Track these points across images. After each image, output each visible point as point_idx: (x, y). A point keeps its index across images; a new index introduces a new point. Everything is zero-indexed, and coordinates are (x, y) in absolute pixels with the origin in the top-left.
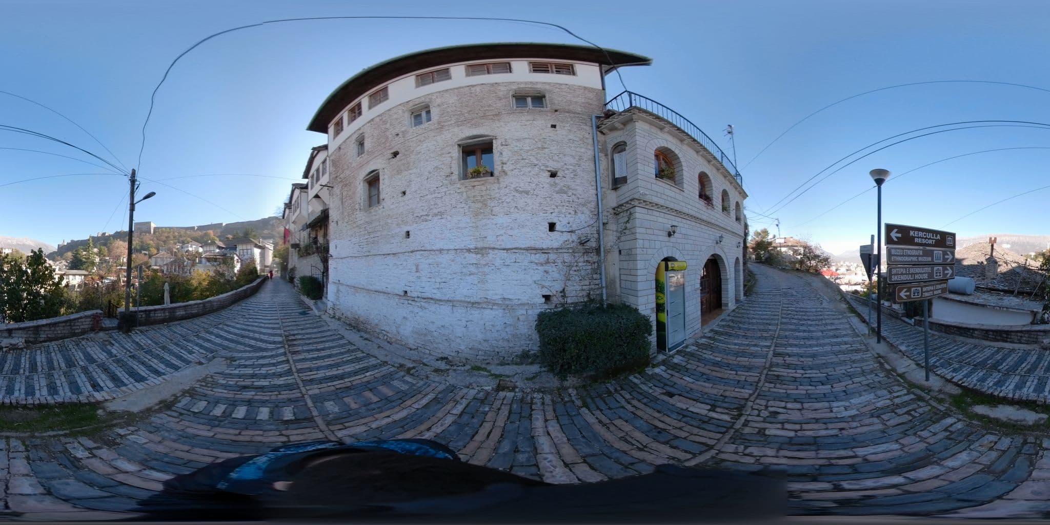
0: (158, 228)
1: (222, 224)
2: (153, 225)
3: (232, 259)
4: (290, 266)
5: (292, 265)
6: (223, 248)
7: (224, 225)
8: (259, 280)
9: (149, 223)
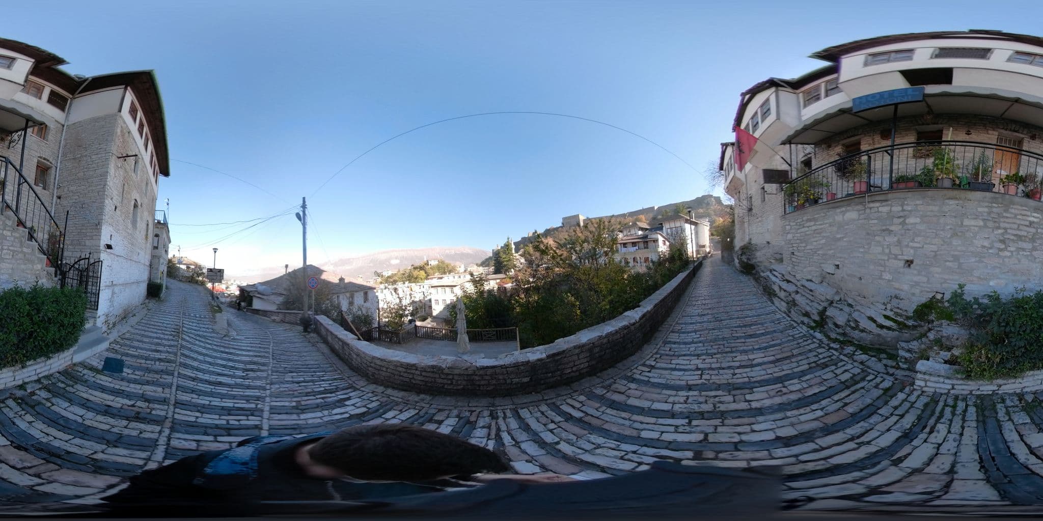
0: (588, 219)
1: (654, 207)
2: (582, 218)
3: (656, 241)
4: (738, 244)
5: (742, 240)
6: (646, 229)
7: (656, 208)
8: (691, 267)
9: (578, 216)
